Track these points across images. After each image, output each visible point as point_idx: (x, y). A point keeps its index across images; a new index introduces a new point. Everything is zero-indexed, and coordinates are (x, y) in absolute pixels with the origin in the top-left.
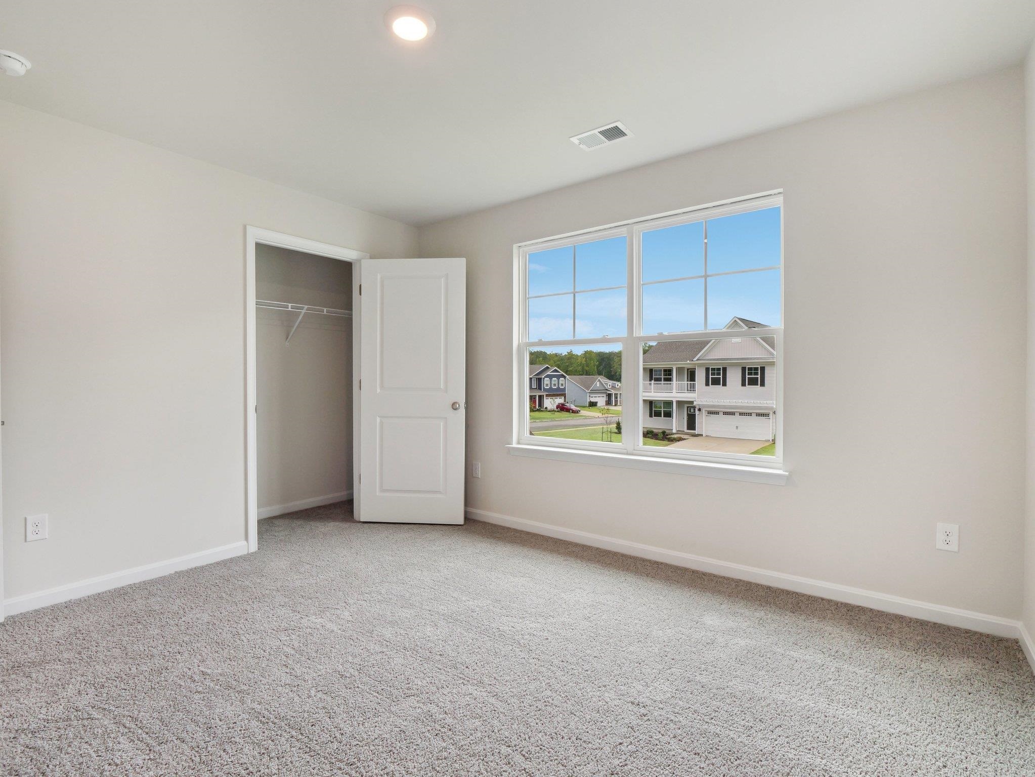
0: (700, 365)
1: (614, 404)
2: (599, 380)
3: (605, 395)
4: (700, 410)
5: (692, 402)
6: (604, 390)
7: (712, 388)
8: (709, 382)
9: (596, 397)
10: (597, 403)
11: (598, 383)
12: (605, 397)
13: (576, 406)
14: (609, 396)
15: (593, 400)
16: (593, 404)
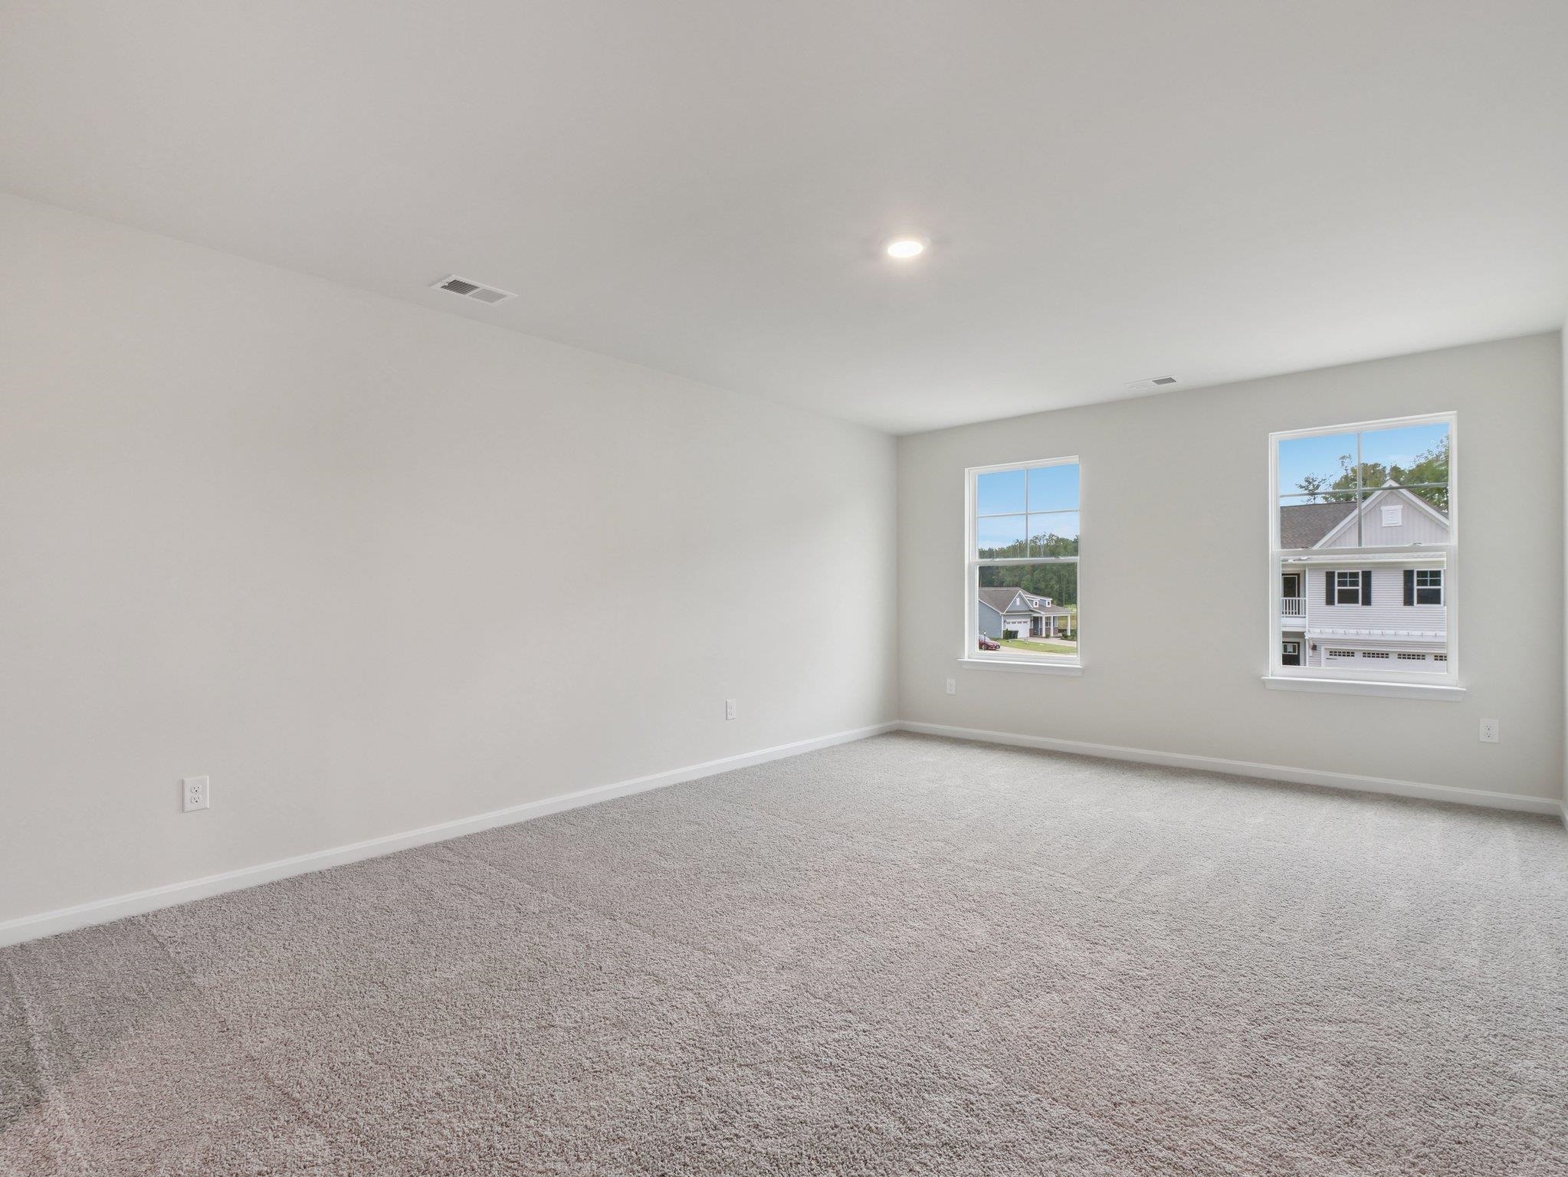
0: (1316, 567)
1: (1044, 635)
2: (1020, 595)
3: (1029, 620)
4: (1314, 648)
5: (1301, 635)
6: (1026, 611)
7: (1339, 608)
8: (1334, 598)
9: (1015, 623)
10: (1016, 632)
11: (1018, 599)
12: (1029, 623)
13: (991, 639)
14: (1036, 621)
15: (1011, 627)
16: (1011, 635)
